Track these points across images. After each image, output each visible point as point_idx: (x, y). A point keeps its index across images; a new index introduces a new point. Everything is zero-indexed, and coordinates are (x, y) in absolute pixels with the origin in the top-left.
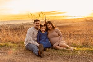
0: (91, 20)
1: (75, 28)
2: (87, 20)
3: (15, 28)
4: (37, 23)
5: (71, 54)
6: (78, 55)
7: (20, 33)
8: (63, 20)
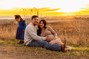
0: (80, 17)
1: (64, 25)
2: (75, 18)
3: (5, 23)
4: (35, 20)
5: (69, 54)
6: (77, 56)
7: (11, 29)
8: (53, 17)
